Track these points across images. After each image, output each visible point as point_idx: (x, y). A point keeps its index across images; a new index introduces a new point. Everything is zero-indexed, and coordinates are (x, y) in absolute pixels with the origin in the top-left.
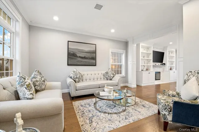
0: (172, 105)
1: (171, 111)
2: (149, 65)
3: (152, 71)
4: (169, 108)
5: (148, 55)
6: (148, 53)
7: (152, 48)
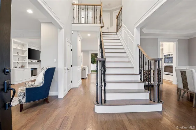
0: (25, 92)
1: (24, 96)
2: (24, 62)
3: (28, 67)
4: (23, 94)
5: (23, 52)
6: (22, 50)
7: (28, 45)
